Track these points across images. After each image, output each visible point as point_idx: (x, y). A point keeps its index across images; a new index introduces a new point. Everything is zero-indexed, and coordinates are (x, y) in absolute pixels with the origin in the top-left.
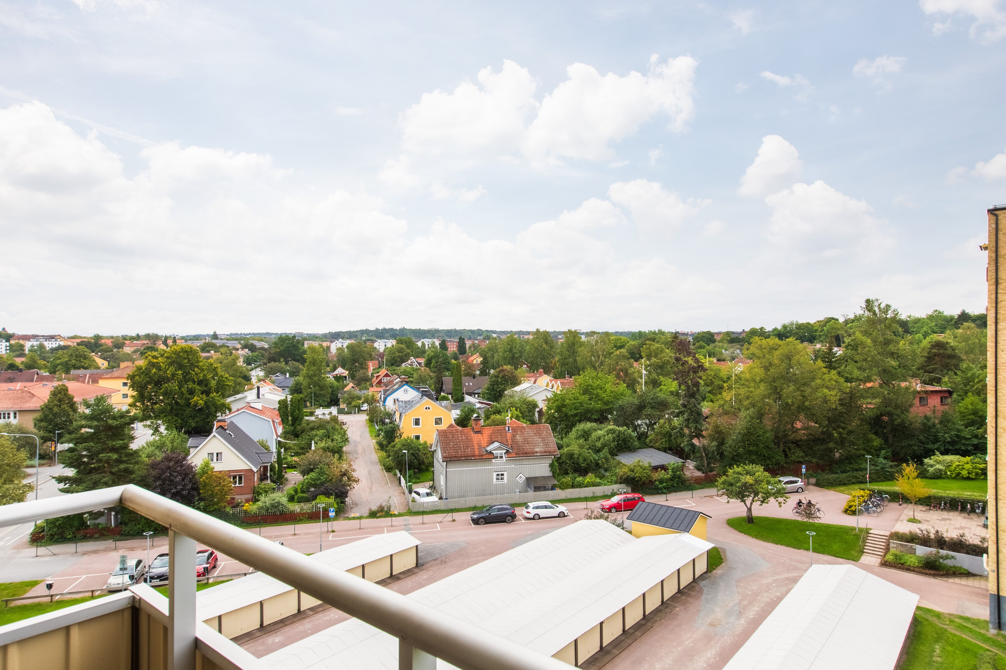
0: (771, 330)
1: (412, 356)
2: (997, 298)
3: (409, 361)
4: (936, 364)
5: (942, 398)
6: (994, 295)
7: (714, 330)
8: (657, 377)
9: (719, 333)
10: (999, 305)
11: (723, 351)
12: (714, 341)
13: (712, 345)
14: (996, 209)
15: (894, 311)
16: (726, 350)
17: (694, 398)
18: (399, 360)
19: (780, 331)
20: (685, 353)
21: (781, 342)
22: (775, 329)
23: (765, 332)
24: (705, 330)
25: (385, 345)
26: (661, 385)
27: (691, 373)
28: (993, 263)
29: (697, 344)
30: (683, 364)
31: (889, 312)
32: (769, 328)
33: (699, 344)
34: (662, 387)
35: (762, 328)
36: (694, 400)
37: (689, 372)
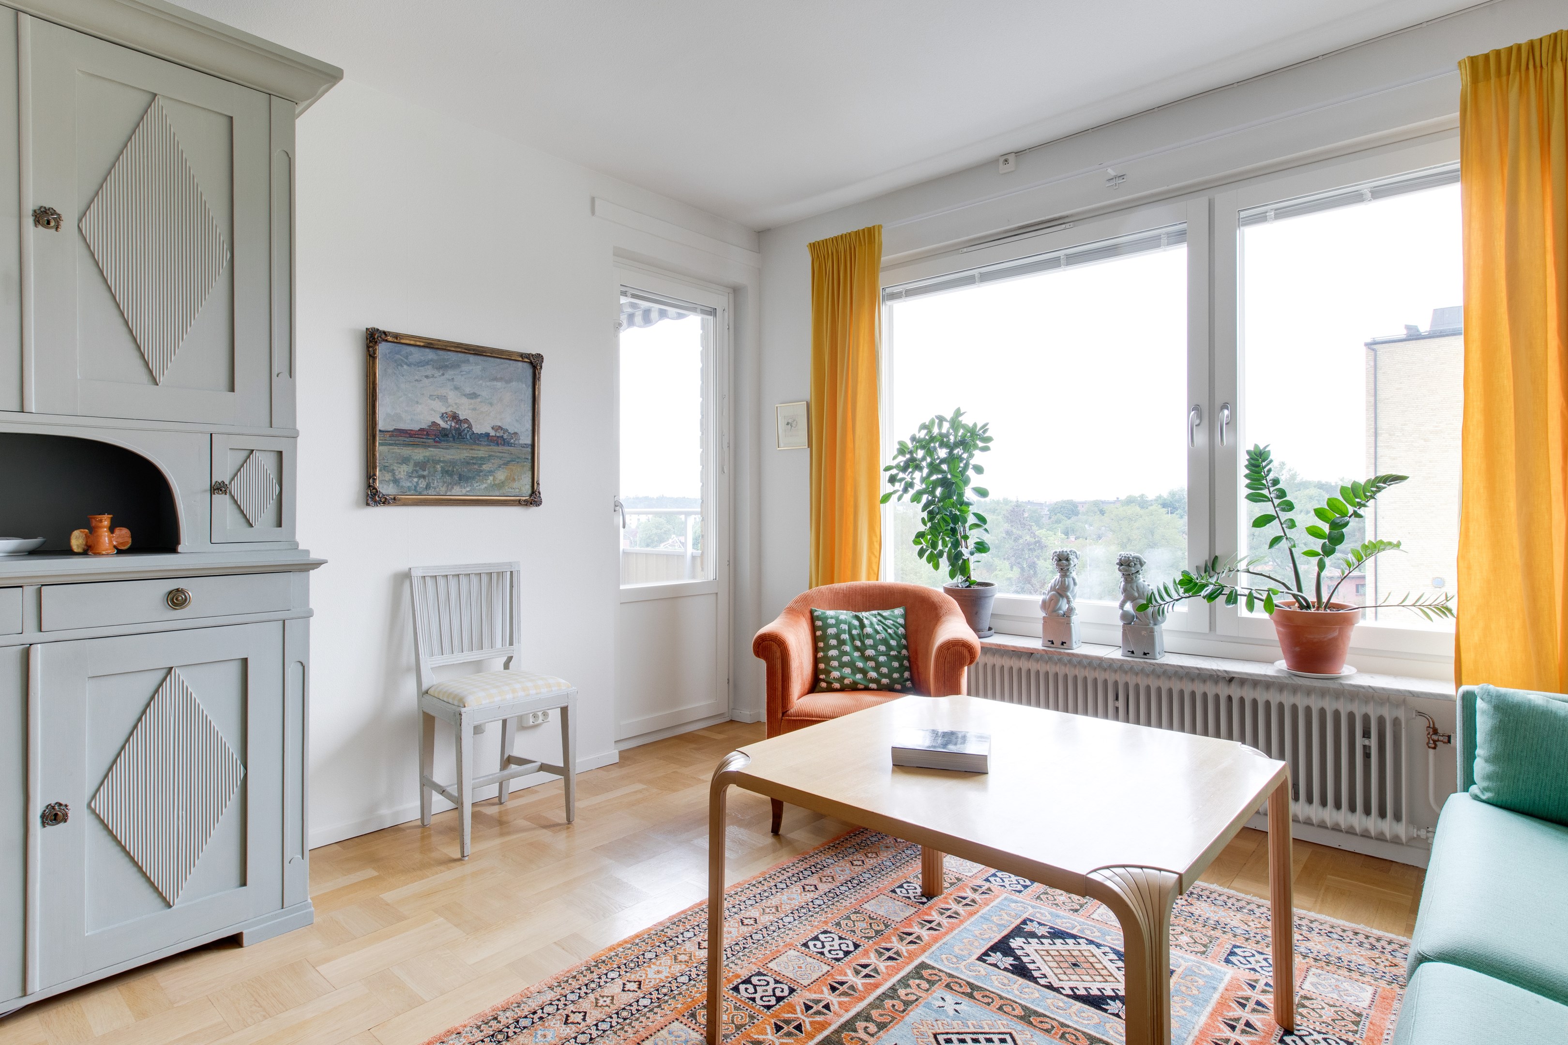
0: (1154, 498)
1: (674, 534)
2: (1376, 452)
3: (670, 541)
4: (1356, 542)
5: (1357, 586)
6: (1373, 449)
7: (1077, 498)
8: (991, 560)
9: (1083, 503)
10: (1379, 461)
11: (1087, 526)
12: (1077, 514)
13: (1074, 518)
14: (1375, 343)
15: (1290, 470)
16: (1091, 525)
17: (1029, 583)
18: (656, 539)
19: (1165, 500)
20: (1019, 526)
21: (1142, 512)
22: (1160, 497)
23: (1147, 501)
24: (1066, 498)
25: (639, 520)
26: (996, 570)
27: (1026, 551)
28: (1372, 409)
29: (1054, 518)
30: (1016, 540)
31: (1284, 472)
32: (1151, 496)
33: (1056, 517)
34: (997, 572)
35: (1143, 495)
36: (1030, 586)
37: (1023, 550)
